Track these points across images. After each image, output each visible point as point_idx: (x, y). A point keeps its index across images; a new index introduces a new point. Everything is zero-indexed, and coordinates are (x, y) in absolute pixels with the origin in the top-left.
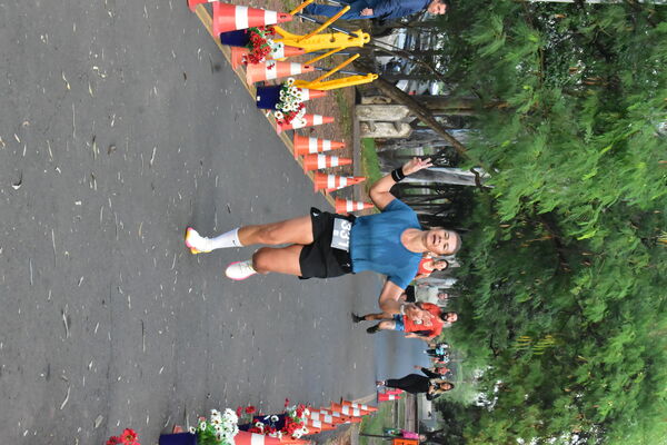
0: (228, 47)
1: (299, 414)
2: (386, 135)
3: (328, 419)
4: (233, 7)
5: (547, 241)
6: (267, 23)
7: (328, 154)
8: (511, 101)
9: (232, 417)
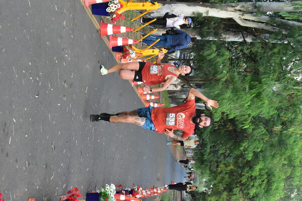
0: (114, 52)
1: (138, 189)
2: (172, 89)
3: (149, 193)
4: (117, 38)
5: (231, 130)
6: (129, 44)
7: (151, 95)
8: (219, 77)
9: (113, 187)
